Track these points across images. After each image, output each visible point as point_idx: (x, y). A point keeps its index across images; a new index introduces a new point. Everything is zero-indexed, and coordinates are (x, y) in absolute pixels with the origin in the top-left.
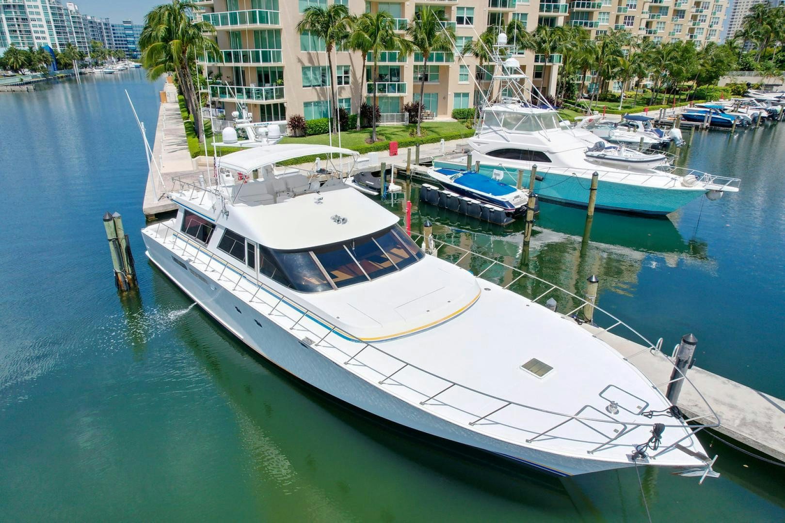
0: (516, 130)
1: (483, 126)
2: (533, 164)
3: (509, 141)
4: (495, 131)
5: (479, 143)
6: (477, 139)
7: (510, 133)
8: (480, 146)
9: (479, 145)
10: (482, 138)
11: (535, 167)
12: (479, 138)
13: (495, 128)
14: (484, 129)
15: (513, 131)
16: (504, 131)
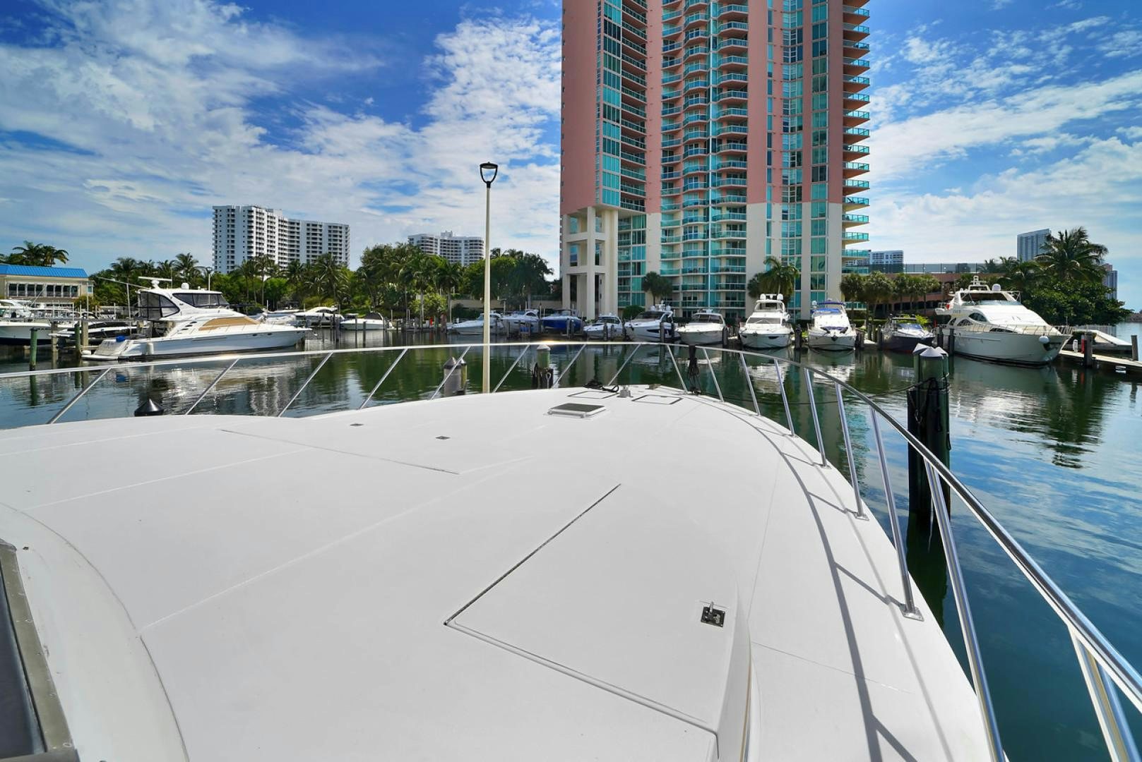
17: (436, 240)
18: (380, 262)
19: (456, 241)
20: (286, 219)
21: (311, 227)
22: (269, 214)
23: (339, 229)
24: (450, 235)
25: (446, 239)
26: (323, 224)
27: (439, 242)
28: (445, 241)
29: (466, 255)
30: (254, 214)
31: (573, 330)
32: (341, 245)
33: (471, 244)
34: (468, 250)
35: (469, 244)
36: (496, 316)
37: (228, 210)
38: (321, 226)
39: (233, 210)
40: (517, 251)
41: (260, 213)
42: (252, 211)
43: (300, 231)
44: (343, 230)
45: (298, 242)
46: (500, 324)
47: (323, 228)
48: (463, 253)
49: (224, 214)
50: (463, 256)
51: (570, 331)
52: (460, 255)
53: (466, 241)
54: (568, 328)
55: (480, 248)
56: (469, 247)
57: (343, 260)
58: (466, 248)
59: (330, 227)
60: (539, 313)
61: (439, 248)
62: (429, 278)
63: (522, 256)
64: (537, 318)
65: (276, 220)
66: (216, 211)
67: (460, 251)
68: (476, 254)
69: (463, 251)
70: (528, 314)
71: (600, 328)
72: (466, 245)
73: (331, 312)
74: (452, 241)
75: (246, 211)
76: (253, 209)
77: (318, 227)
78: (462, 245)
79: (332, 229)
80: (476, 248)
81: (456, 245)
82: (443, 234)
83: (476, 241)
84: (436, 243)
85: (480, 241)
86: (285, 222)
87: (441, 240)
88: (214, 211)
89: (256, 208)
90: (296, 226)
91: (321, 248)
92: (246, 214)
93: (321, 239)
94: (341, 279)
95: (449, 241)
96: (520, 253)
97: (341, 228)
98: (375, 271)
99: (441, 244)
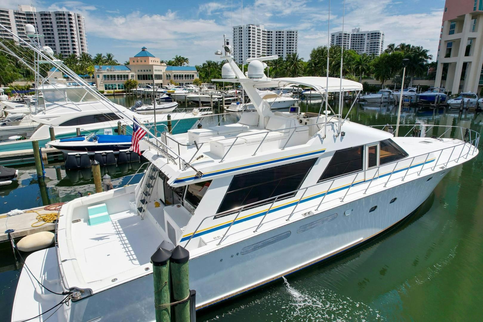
0: (83, 101)
1: (45, 103)
2: (118, 122)
3: (81, 111)
4: (61, 106)
5: (48, 118)
6: (44, 115)
7: (78, 105)
8: (50, 121)
9: (48, 120)
10: (48, 114)
11: (119, 123)
12: (45, 114)
13: (61, 103)
14: (48, 106)
15: (81, 102)
16: (71, 104)
17: (349, 35)
18: (321, 57)
19: (362, 35)
20: (266, 30)
21: (278, 33)
22: (258, 28)
23: (292, 33)
24: (358, 31)
25: (355, 33)
26: (284, 31)
27: (350, 36)
28: (354, 35)
29: (368, 43)
30: (251, 29)
31: (439, 102)
32: (293, 43)
33: (372, 36)
34: (369, 40)
35: (370, 36)
36: (389, 92)
37: (240, 28)
38: (283, 32)
39: (242, 28)
40: (406, 44)
41: (254, 28)
42: (250, 28)
43: (272, 36)
44: (295, 33)
45: (271, 43)
46: (391, 96)
47: (284, 33)
48: (366, 43)
49: (238, 30)
50: (366, 45)
51: (437, 102)
52: (364, 44)
53: (368, 34)
54: (436, 101)
55: (378, 38)
56: (370, 38)
57: (294, 52)
58: (368, 39)
59: (288, 32)
60: (417, 90)
61: (350, 40)
62: (350, 67)
63: (409, 48)
64: (415, 93)
65: (261, 31)
66: (234, 29)
67: (364, 41)
68: (375, 43)
69: (366, 41)
70: (410, 91)
71: (459, 101)
72: (368, 37)
73: (297, 87)
74: (359, 35)
75: (248, 28)
76: (251, 26)
77: (282, 33)
78: (366, 37)
79: (289, 33)
80: (375, 38)
81: (361, 37)
82: (353, 30)
83: (375, 33)
84: (349, 37)
85: (379, 33)
86: (265, 31)
87: (352, 35)
88: (233, 29)
89: (252, 25)
90: (270, 33)
91: (283, 45)
92: (248, 29)
93: (283, 40)
94: (300, 67)
95: (357, 35)
96: (409, 46)
97: (293, 32)
98: (319, 63)
99: (352, 37)
